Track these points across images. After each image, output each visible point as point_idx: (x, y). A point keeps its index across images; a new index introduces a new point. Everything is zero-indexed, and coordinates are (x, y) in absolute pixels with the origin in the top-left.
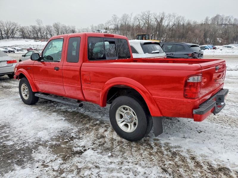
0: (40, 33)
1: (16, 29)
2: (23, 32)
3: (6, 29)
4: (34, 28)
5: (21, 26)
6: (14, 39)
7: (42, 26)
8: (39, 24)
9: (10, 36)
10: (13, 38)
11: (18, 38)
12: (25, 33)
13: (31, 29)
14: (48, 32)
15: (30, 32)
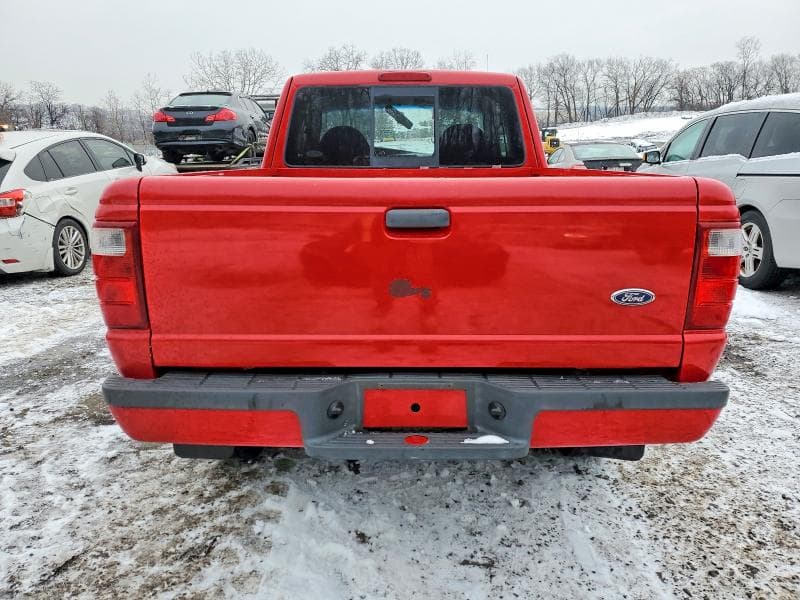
0: (741, 88)
1: (661, 81)
2: (682, 88)
3: (632, 82)
4: (724, 69)
5: (681, 70)
6: (649, 113)
7: (757, 60)
8: (745, 56)
9: (642, 106)
10: (646, 110)
11: (662, 109)
12: (688, 93)
13: (711, 75)
14: (776, 81)
15: (708, 86)
